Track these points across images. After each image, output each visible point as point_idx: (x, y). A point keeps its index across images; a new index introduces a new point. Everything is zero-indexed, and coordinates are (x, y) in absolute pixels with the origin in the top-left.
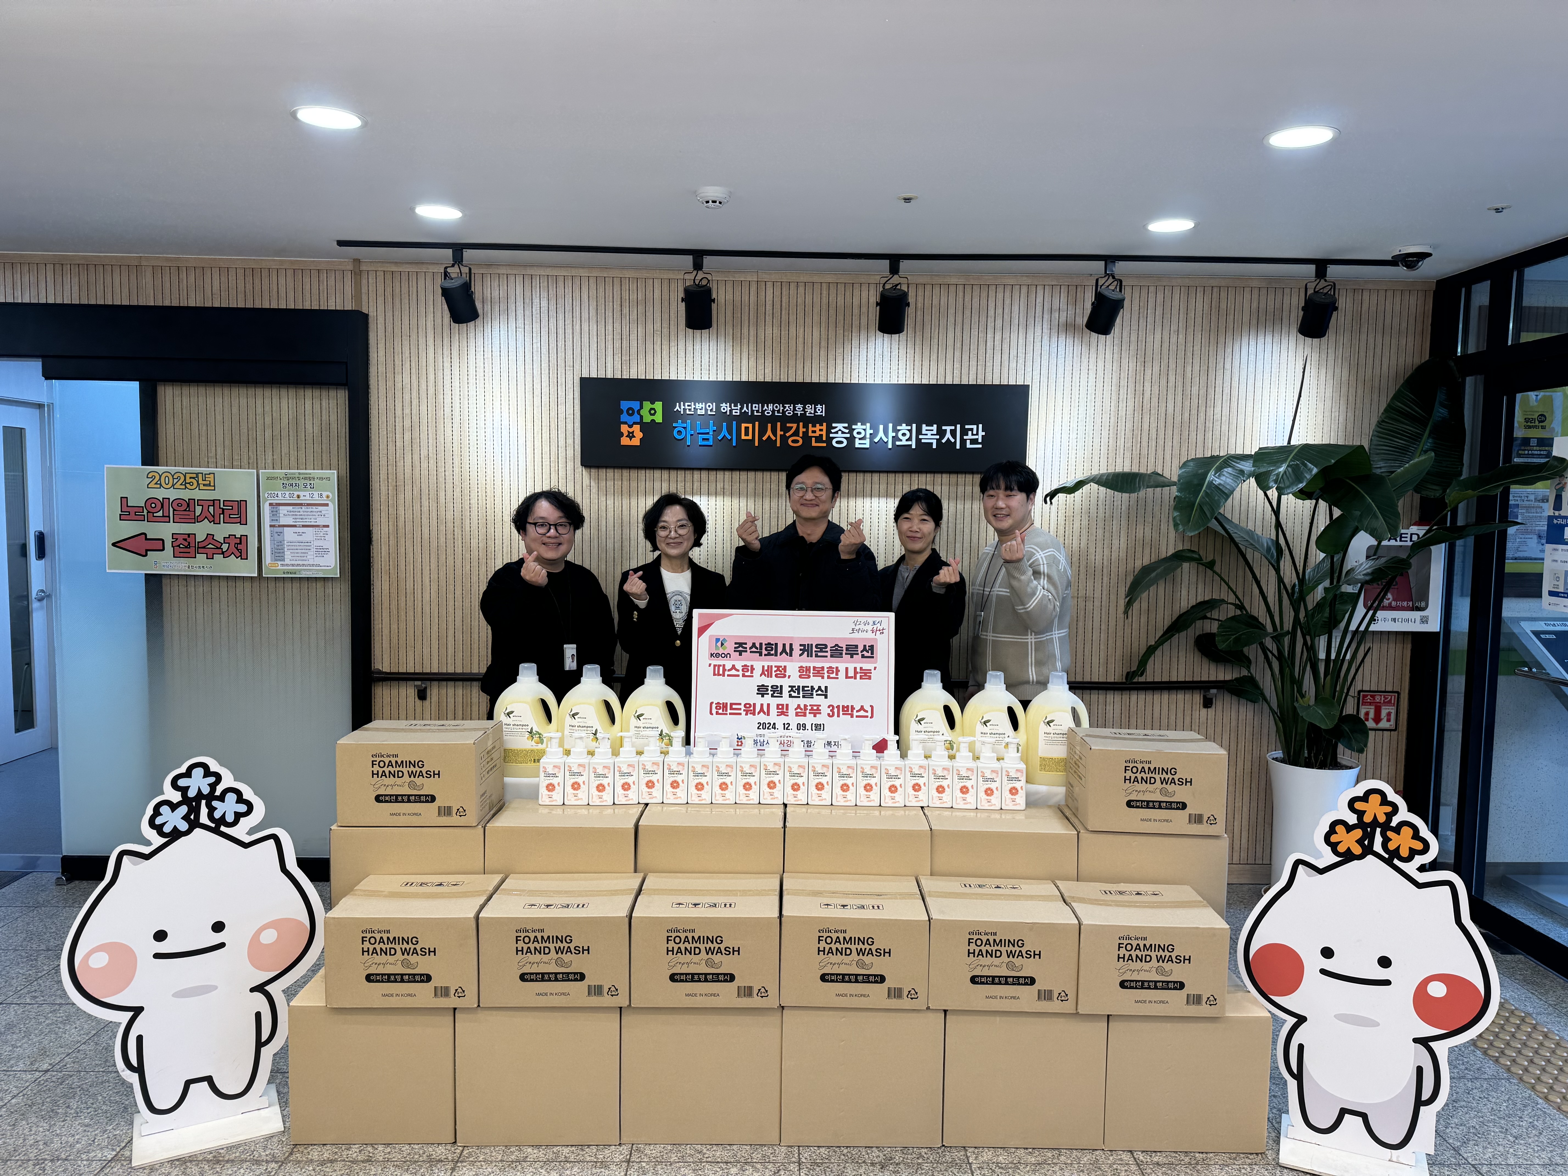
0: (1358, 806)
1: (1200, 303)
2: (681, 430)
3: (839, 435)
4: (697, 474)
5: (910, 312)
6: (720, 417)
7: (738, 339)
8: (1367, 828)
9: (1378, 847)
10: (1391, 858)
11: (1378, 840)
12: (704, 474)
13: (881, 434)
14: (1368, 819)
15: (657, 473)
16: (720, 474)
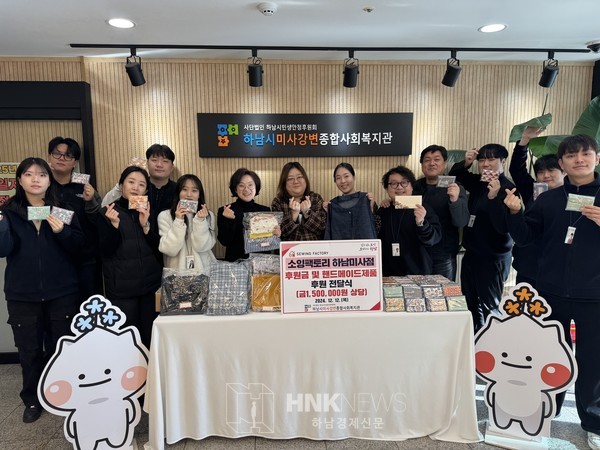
0: (517, 293)
2: (248, 139)
3: (324, 139)
4: (256, 160)
6: (267, 132)
8: (521, 303)
9: (526, 311)
10: (531, 315)
11: (526, 308)
12: (259, 159)
13: (343, 138)
14: (521, 299)
15: (237, 160)
16: (267, 159)
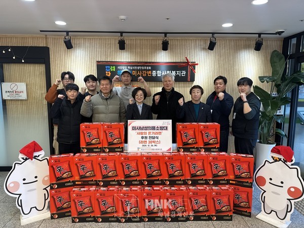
1: (232, 43)
3: (154, 73)
5: (169, 46)
7: (131, 52)
